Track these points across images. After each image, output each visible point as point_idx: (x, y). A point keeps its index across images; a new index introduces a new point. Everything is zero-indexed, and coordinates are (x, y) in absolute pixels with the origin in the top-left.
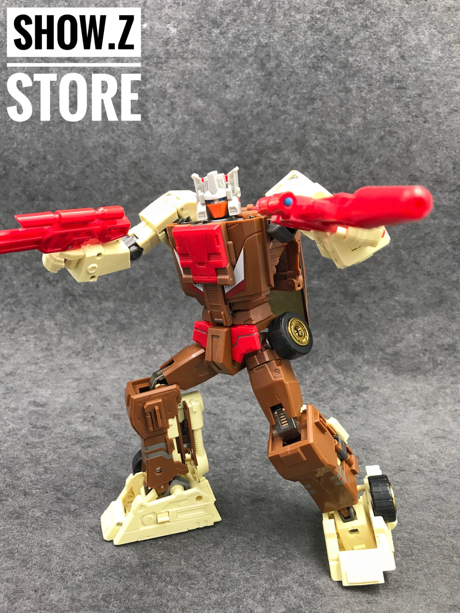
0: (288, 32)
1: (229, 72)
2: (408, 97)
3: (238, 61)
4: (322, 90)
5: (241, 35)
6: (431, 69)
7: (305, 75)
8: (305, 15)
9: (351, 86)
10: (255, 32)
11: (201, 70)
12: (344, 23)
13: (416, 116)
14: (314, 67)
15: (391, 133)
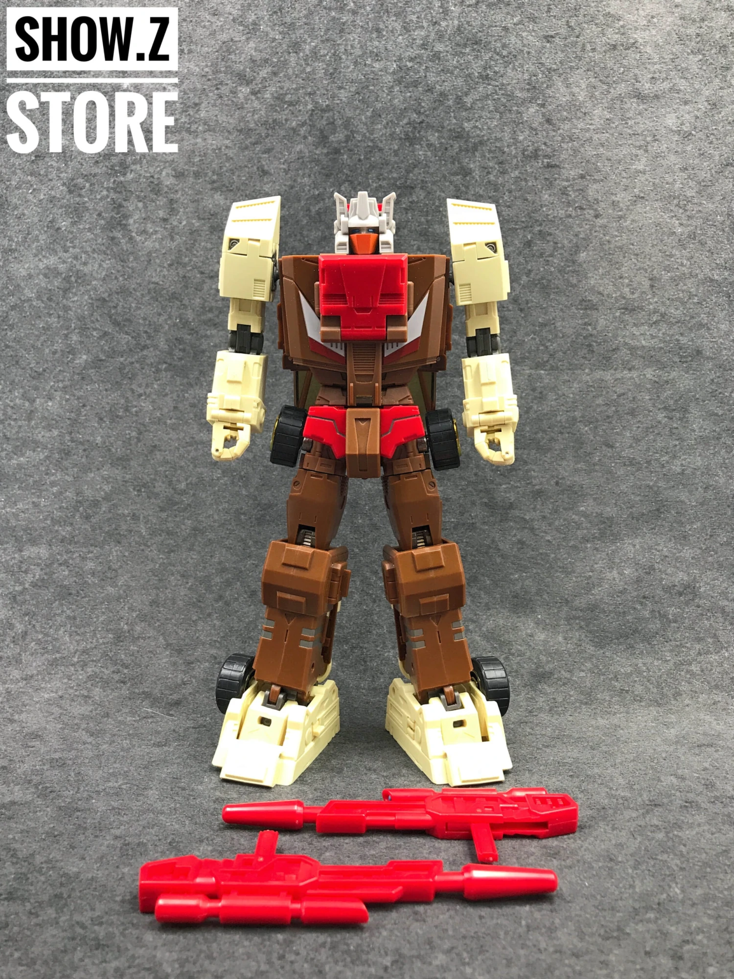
0: (363, 88)
1: (268, 151)
2: (563, 180)
3: (283, 133)
4: (424, 173)
5: (286, 94)
6: (595, 137)
7: (395, 151)
8: (389, 63)
9: (472, 166)
10: (309, 90)
11: (220, 149)
12: (452, 73)
13: (581, 208)
14: (408, 138)
15: (542, 235)
